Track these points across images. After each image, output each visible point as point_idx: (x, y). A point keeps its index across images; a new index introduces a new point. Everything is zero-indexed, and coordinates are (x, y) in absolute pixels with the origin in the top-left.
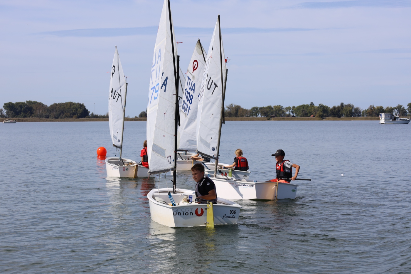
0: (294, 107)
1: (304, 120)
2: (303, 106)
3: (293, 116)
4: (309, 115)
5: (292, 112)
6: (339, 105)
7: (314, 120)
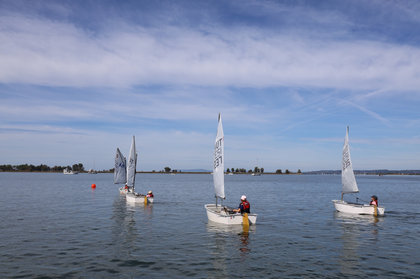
0: (17, 166)
1: (23, 172)
2: (22, 165)
3: (17, 170)
4: (25, 169)
5: (16, 168)
6: (40, 165)
7: (27, 172)
